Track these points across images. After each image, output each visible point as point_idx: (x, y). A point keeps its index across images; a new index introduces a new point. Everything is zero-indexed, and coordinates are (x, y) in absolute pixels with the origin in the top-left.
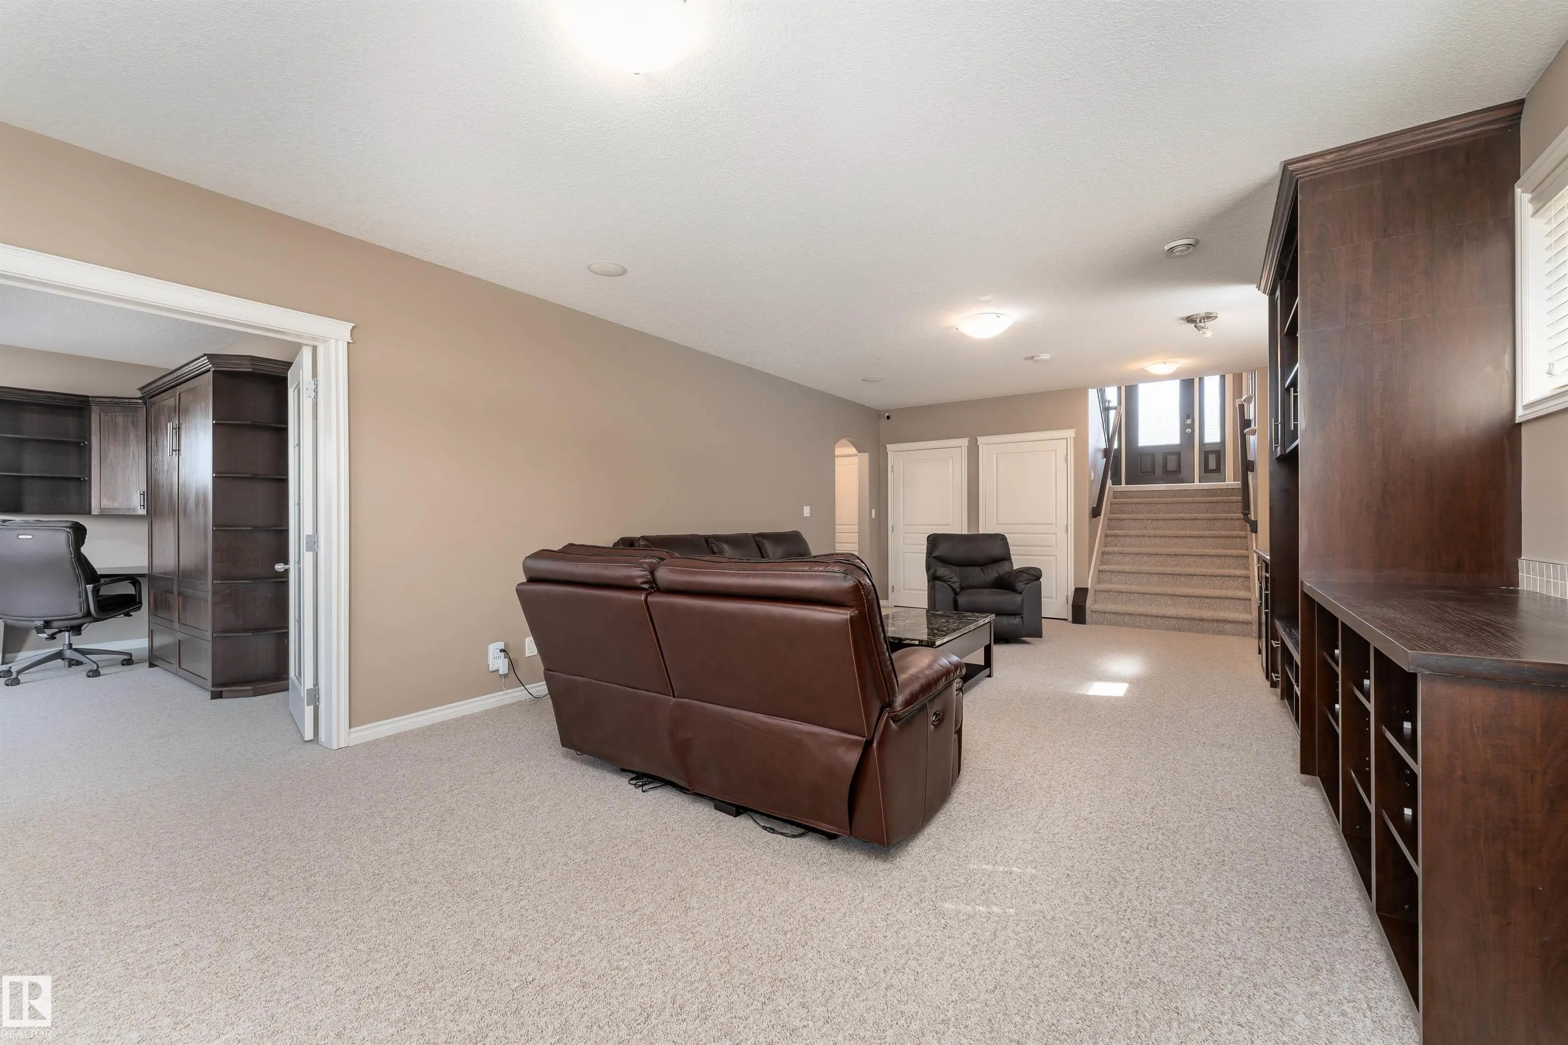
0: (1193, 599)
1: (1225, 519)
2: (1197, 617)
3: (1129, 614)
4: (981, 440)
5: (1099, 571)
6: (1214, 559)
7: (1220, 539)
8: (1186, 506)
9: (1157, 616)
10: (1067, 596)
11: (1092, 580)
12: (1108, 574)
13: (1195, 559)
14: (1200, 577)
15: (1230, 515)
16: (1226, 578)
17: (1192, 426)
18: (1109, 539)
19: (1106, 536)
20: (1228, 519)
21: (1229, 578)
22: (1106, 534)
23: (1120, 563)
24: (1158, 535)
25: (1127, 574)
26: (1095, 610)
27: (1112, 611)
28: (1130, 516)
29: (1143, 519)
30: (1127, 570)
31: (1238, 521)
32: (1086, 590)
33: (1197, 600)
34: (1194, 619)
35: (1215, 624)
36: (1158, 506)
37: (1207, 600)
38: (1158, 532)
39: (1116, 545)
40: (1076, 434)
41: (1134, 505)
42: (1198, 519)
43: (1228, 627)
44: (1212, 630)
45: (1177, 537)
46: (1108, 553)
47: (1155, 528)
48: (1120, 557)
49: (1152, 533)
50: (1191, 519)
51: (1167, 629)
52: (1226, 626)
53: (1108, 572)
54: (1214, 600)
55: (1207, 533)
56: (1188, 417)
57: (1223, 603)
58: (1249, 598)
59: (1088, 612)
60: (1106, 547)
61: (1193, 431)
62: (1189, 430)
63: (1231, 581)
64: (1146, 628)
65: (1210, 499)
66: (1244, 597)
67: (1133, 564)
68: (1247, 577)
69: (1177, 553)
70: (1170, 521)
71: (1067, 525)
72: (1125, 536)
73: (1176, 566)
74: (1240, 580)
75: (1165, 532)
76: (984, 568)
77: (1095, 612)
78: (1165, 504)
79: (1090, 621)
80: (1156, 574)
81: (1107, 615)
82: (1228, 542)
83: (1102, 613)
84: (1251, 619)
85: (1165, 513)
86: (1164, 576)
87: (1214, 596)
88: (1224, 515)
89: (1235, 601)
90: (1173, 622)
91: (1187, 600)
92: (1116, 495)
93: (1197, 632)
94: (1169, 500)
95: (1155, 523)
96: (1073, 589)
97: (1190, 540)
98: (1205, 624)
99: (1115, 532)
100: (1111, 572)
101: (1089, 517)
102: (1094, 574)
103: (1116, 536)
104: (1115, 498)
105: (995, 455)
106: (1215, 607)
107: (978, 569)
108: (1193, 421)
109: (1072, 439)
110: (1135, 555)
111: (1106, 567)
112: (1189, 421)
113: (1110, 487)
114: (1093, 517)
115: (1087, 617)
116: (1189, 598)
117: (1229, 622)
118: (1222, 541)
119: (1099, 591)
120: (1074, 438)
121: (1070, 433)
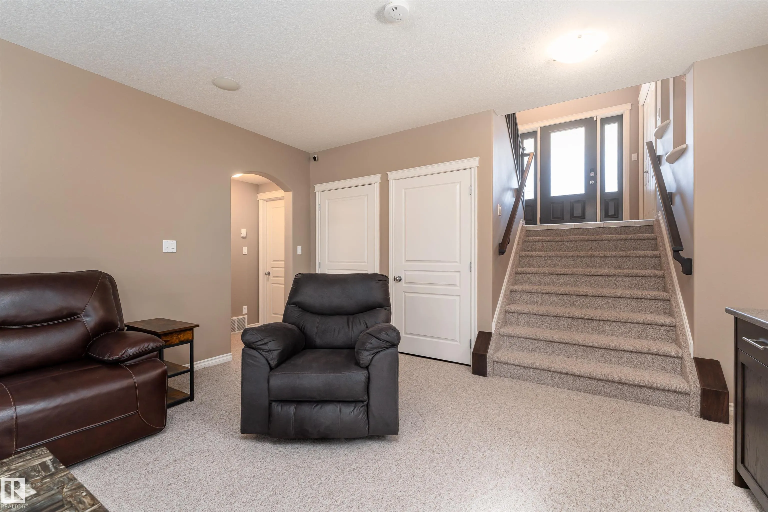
0: (608, 351)
1: (636, 257)
2: (615, 380)
3: (533, 368)
4: (392, 175)
5: (506, 312)
6: (629, 302)
7: (634, 278)
8: (594, 243)
9: (566, 374)
10: (470, 340)
11: (497, 323)
12: (516, 315)
13: (607, 300)
14: (614, 323)
15: (641, 253)
16: (646, 326)
17: (595, 178)
18: (519, 276)
19: (516, 273)
20: (639, 257)
21: (649, 326)
22: (516, 271)
23: (529, 302)
24: (568, 273)
25: (534, 316)
26: (497, 360)
27: (515, 363)
28: (540, 254)
29: (553, 257)
30: (535, 312)
31: (650, 259)
32: (490, 334)
33: (613, 353)
34: (613, 382)
35: (638, 390)
36: (568, 244)
37: (626, 354)
38: (567, 270)
39: (526, 283)
40: (480, 163)
41: (544, 243)
42: (608, 257)
43: (656, 395)
44: (635, 398)
45: (586, 275)
46: (517, 292)
47: (564, 266)
48: (529, 296)
49: (561, 271)
50: (601, 257)
51: (578, 389)
52: (654, 394)
53: (514, 312)
54: (634, 355)
55: (619, 271)
56: (592, 171)
57: (646, 358)
58: (680, 356)
59: (489, 362)
60: (516, 284)
61: (596, 182)
62: (592, 182)
63: (651, 330)
64: (554, 386)
65: (619, 236)
66: (672, 354)
67: (542, 304)
68: (672, 327)
69: (588, 293)
70: (579, 259)
71: (471, 263)
72: (535, 274)
73: (587, 308)
74: (663, 329)
75: (574, 270)
76: (351, 317)
77: (497, 362)
78: (575, 241)
79: (491, 373)
80: (565, 317)
81: (510, 367)
82: (642, 281)
83: (504, 363)
84: (688, 389)
85: (574, 250)
86: (574, 320)
87: (635, 350)
88: (635, 253)
89: (659, 357)
90: (586, 382)
91: (601, 351)
92: (528, 233)
93: (615, 397)
94: (578, 238)
95: (564, 260)
96: (476, 333)
97: (601, 278)
98: (626, 389)
99: (524, 269)
100: (519, 313)
101: (494, 253)
102: (500, 314)
103: (526, 273)
104: (527, 236)
105: (403, 191)
106: (635, 363)
107: (342, 320)
108: (596, 174)
109: (476, 169)
110: (544, 295)
111: (513, 308)
112: (592, 174)
113: (523, 227)
114: (499, 255)
115: (488, 368)
116: (604, 350)
117: (658, 389)
118: (634, 281)
119: (504, 335)
120: (478, 167)
121: (474, 162)
